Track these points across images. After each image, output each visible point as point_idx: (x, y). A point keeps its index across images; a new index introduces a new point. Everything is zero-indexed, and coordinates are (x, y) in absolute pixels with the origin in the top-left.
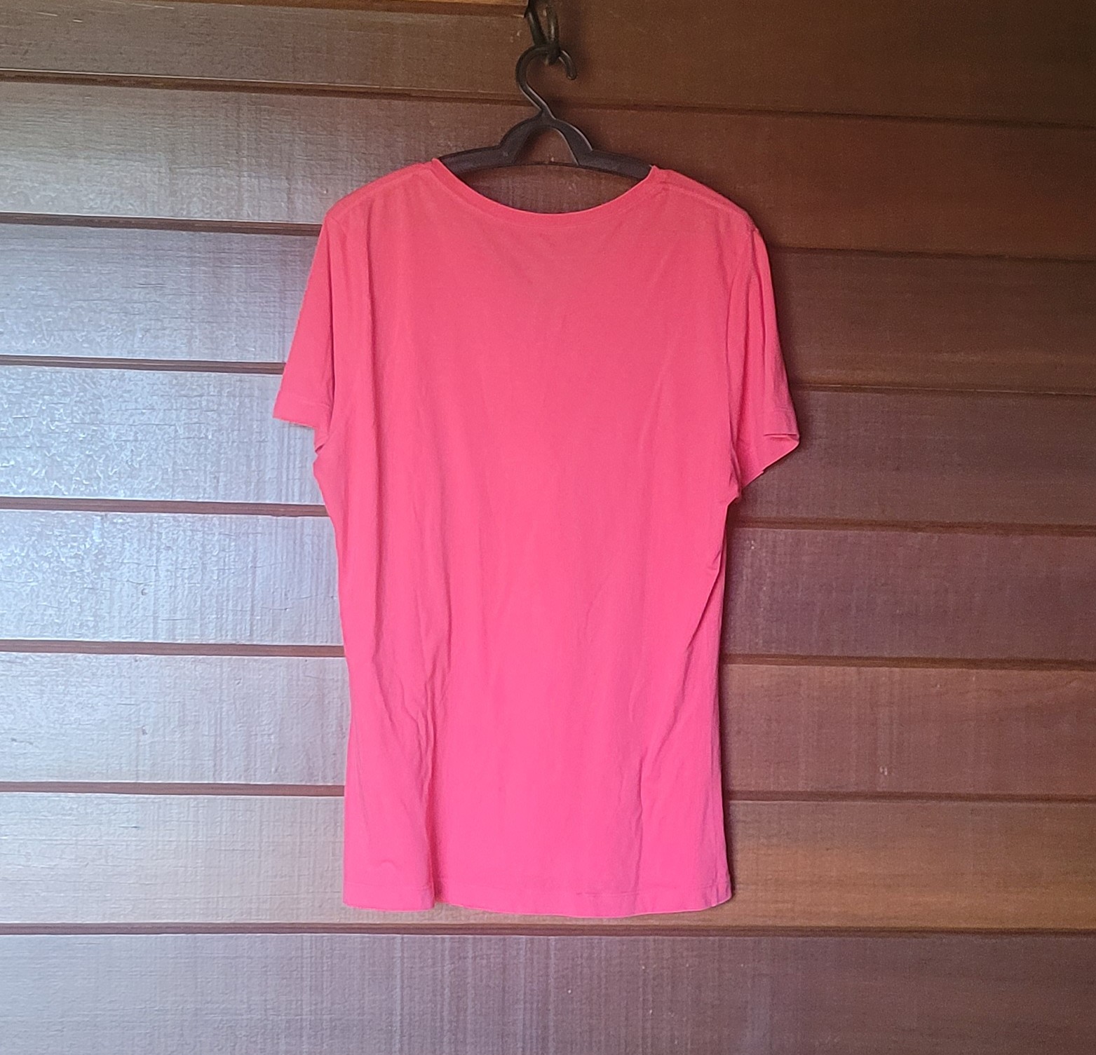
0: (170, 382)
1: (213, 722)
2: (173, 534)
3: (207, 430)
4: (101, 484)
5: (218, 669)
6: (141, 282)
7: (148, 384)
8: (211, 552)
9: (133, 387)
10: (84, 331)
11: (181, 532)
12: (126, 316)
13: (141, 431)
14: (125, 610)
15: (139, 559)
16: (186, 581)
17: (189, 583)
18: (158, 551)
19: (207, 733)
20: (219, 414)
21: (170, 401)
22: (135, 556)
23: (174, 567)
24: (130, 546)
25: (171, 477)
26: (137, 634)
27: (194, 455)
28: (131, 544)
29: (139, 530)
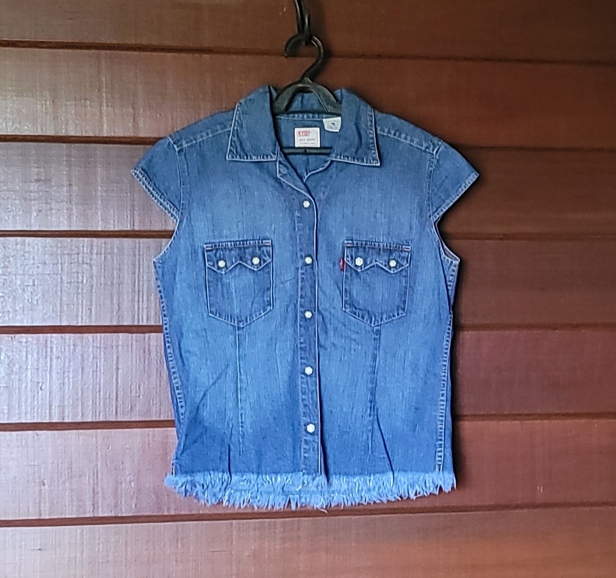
0: (57, 245)
1: (92, 474)
2: (61, 348)
3: (83, 277)
4: (11, 315)
5: (94, 439)
6: (35, 178)
7: (42, 247)
8: (88, 360)
9: (31, 250)
11: (67, 348)
12: (25, 201)
13: (37, 278)
14: (29, 401)
15: (38, 365)
16: (71, 380)
17: (73, 381)
18: (51, 360)
19: (87, 483)
20: (91, 266)
21: (57, 258)
22: (35, 364)
23: (62, 371)
24: (32, 358)
25: (59, 309)
26: (38, 417)
27: (74, 295)
28: (32, 356)
29: (38, 346)
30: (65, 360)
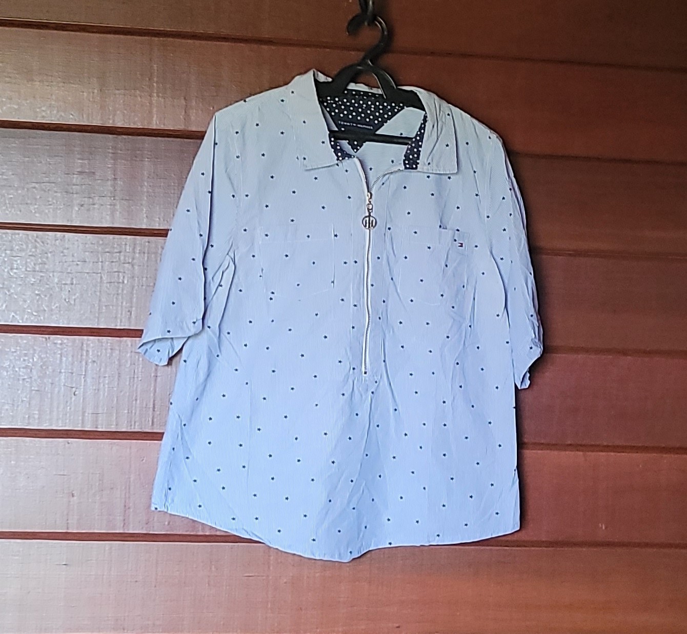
0: (98, 243)
1: (123, 488)
2: (98, 352)
3: (124, 277)
4: (46, 315)
5: (128, 450)
6: (78, 170)
7: (82, 243)
8: (125, 365)
9: (71, 246)
10: (36, 204)
11: (104, 351)
12: (66, 195)
13: (76, 277)
14: (62, 406)
15: (72, 370)
16: (106, 386)
17: (109, 387)
18: (86, 364)
19: (119, 496)
20: (133, 266)
21: (97, 256)
22: (70, 367)
23: (98, 376)
24: (66, 360)
25: (97, 310)
26: (70, 424)
27: (114, 295)
28: (67, 359)
29: (73, 349)
30: (101, 365)
